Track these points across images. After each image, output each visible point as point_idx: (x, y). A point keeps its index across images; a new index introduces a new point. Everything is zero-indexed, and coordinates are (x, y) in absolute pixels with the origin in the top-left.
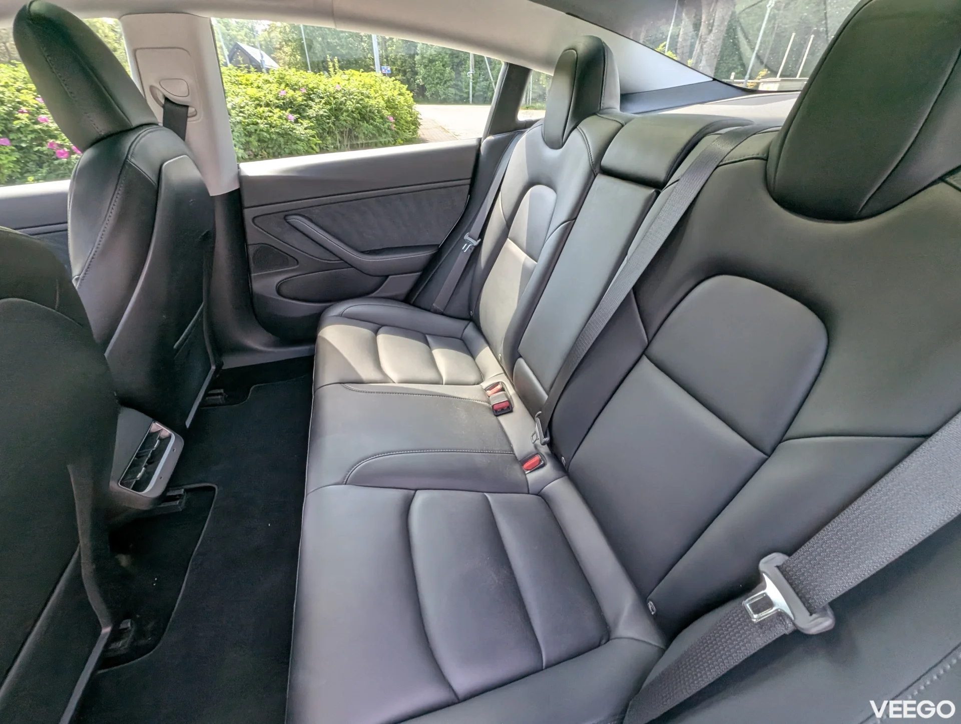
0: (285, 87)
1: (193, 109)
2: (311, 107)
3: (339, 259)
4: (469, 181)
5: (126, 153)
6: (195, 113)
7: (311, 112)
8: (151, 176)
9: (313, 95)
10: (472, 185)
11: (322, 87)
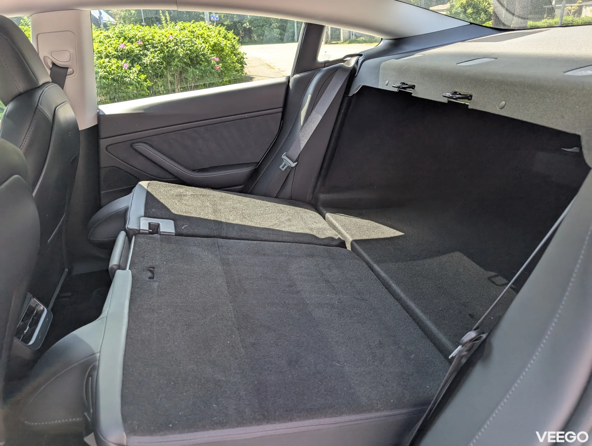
0: (124, 41)
1: (72, 70)
2: (146, 55)
3: (174, 177)
4: (281, 109)
5: (37, 101)
6: (72, 72)
7: (146, 60)
8: (50, 116)
9: (149, 46)
10: (284, 113)
11: (157, 38)
